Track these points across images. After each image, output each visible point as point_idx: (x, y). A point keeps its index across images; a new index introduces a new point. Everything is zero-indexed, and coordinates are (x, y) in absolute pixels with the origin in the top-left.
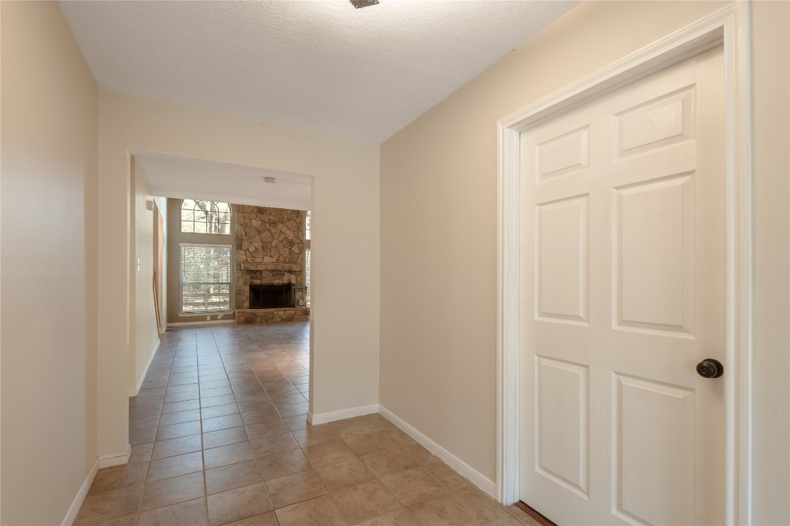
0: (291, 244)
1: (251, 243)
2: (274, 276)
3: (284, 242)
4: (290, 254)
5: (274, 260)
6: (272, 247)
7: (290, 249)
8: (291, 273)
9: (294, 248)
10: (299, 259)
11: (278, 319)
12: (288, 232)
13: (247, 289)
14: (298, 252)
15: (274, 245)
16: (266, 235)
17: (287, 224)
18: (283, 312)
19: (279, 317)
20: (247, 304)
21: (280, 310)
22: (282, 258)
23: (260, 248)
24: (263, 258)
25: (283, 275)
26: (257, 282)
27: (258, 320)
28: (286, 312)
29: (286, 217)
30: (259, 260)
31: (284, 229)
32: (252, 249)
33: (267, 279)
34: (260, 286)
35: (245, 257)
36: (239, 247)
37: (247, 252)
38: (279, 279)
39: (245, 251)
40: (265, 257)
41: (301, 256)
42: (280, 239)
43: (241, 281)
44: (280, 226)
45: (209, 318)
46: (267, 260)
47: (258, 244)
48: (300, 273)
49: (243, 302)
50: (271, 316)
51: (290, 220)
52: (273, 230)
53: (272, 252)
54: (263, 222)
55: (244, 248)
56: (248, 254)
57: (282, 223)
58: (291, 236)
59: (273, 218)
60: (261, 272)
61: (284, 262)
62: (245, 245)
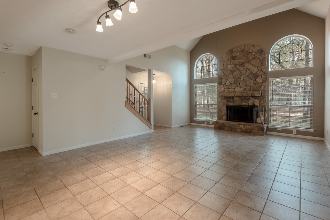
0: (256, 76)
1: (227, 80)
2: (242, 100)
3: (250, 76)
4: (255, 84)
5: (242, 89)
6: (240, 80)
7: (255, 80)
8: (255, 98)
9: (257, 80)
10: (263, 87)
11: (239, 130)
12: (253, 68)
13: (224, 108)
14: (261, 81)
15: (242, 79)
16: (236, 73)
17: (252, 62)
18: (243, 126)
19: (240, 129)
20: (224, 117)
21: (241, 124)
22: (248, 88)
23: (233, 82)
24: (235, 89)
25: (249, 99)
26: (231, 104)
27: (226, 128)
28: (245, 126)
29: (251, 58)
30: (232, 90)
31: (250, 66)
32: (228, 83)
33: (237, 103)
34: (233, 107)
35: (224, 89)
36: (220, 83)
37: (225, 86)
38: (245, 102)
39: (223, 85)
40: (236, 88)
41: (264, 85)
42: (247, 74)
43: (221, 103)
44: (247, 64)
45: (206, 123)
46: (238, 89)
47: (231, 80)
48: (264, 97)
49: (222, 116)
50: (235, 127)
51: (255, 58)
52: (242, 69)
53: (241, 84)
54: (235, 65)
55: (223, 83)
56: (226, 87)
57: (249, 62)
58: (255, 70)
59: (241, 61)
60: (233, 97)
61: (250, 90)
62: (224, 81)
